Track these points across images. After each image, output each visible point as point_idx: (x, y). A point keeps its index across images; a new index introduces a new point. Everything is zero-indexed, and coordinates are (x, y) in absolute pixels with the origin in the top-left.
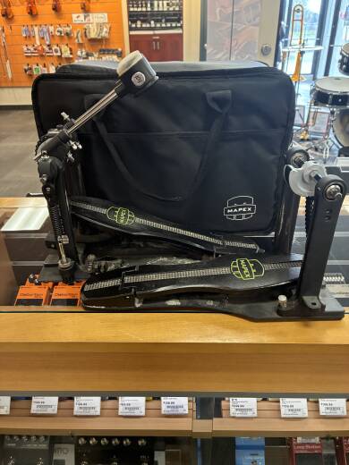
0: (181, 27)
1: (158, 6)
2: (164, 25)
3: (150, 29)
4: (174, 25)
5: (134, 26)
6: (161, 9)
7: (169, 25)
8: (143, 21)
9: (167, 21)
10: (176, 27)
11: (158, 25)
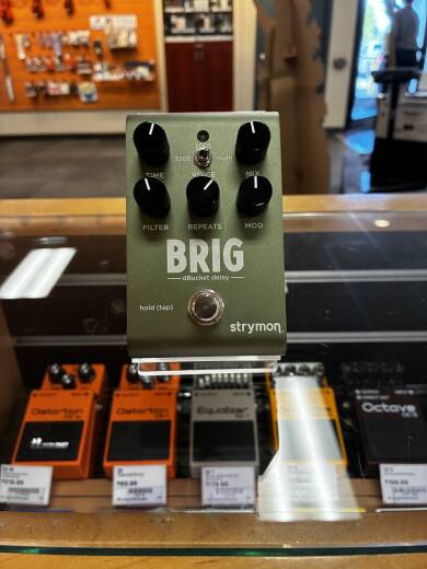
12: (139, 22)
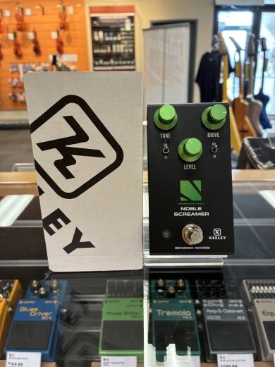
0: (134, 64)
1: (116, 48)
2: (120, 63)
3: (110, 65)
4: (129, 62)
5: (97, 63)
6: (118, 51)
7: (124, 62)
8: (104, 60)
9: (123, 60)
10: (130, 65)
11: (116, 63)
12: (79, 58)
